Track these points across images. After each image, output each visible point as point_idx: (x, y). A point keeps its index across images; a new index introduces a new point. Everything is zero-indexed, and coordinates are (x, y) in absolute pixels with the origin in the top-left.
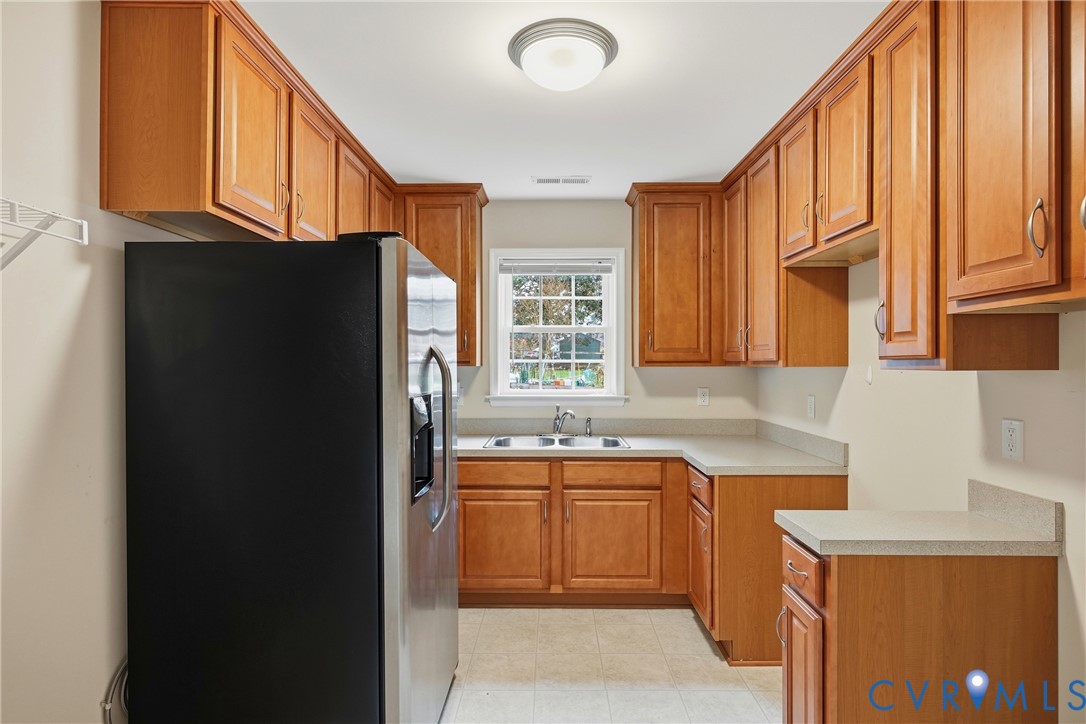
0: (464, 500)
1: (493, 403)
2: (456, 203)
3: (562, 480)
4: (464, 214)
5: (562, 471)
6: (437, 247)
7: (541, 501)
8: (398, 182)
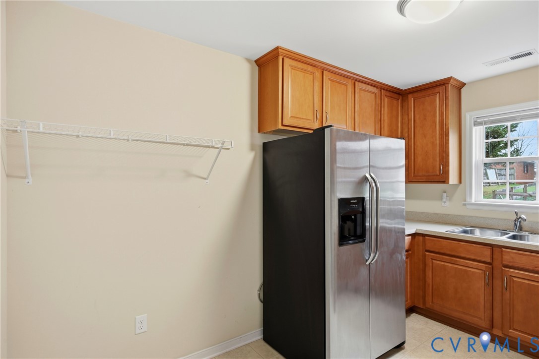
0: (432, 259)
1: (468, 206)
2: (437, 91)
3: (502, 261)
4: (441, 96)
5: (502, 255)
6: (425, 119)
7: (484, 271)
8: (404, 89)
